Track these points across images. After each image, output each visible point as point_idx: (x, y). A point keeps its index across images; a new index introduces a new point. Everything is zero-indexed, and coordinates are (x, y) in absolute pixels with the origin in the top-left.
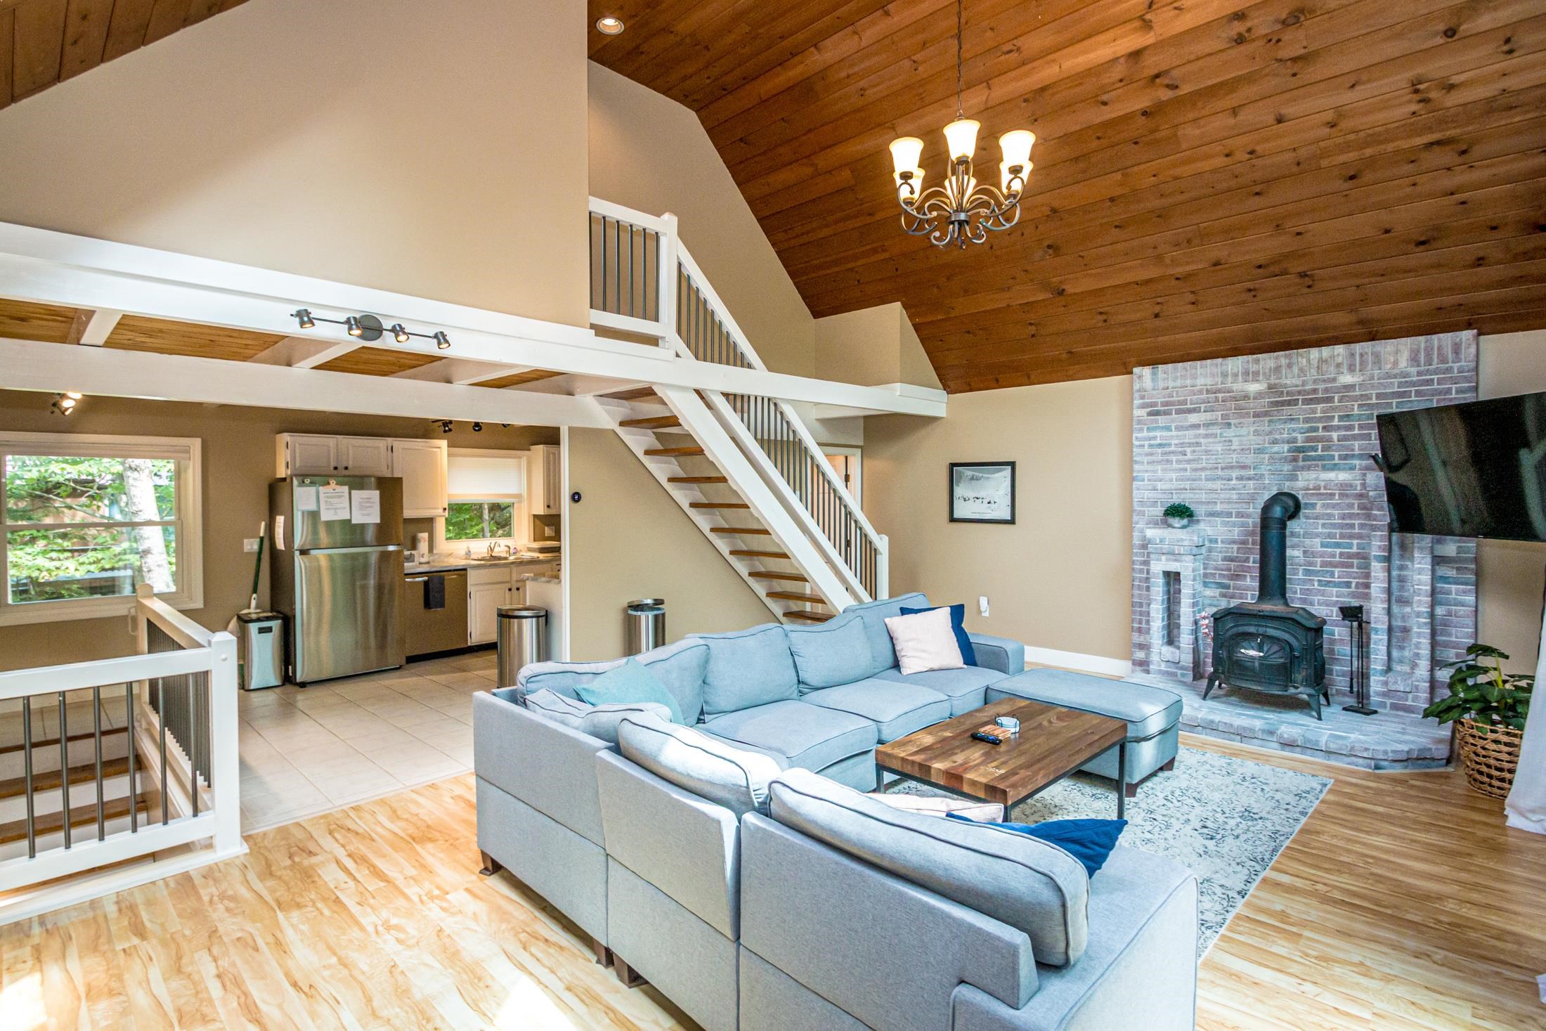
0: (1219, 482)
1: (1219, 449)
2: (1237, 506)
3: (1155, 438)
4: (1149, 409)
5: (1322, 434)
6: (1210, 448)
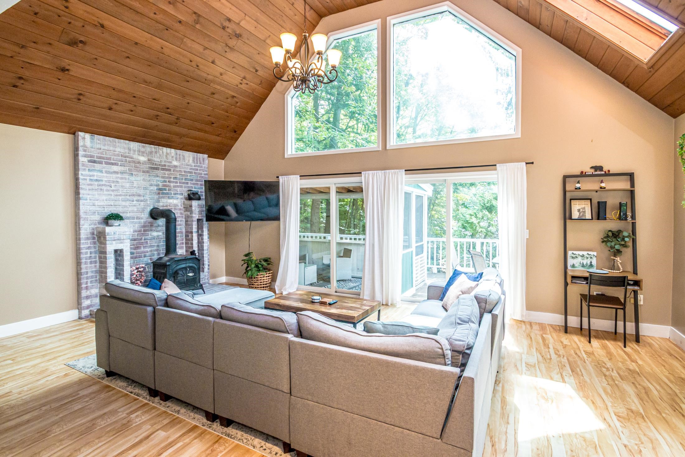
0: (128, 202)
1: (128, 186)
2: (137, 214)
3: (93, 176)
4: (89, 159)
5: (168, 184)
6: (123, 185)
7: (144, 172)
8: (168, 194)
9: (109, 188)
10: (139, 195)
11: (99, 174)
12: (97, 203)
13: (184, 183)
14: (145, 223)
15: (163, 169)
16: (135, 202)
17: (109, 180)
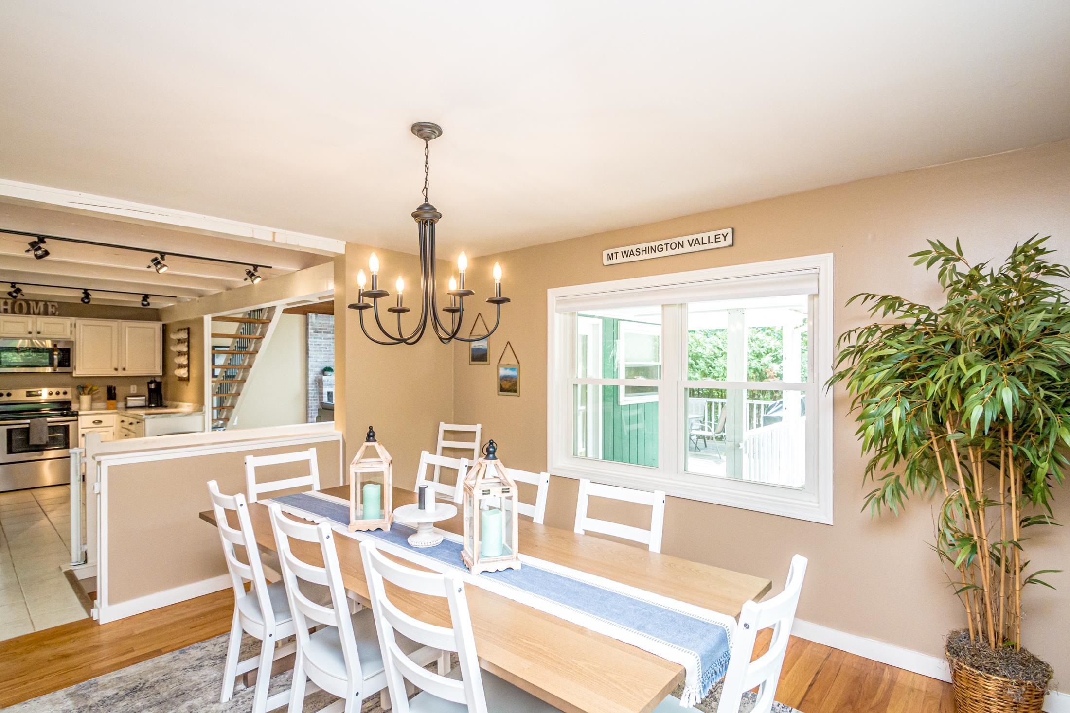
3: (316, 342)
4: (314, 330)
9: (325, 349)
11: (320, 340)
12: (318, 360)
17: (325, 344)
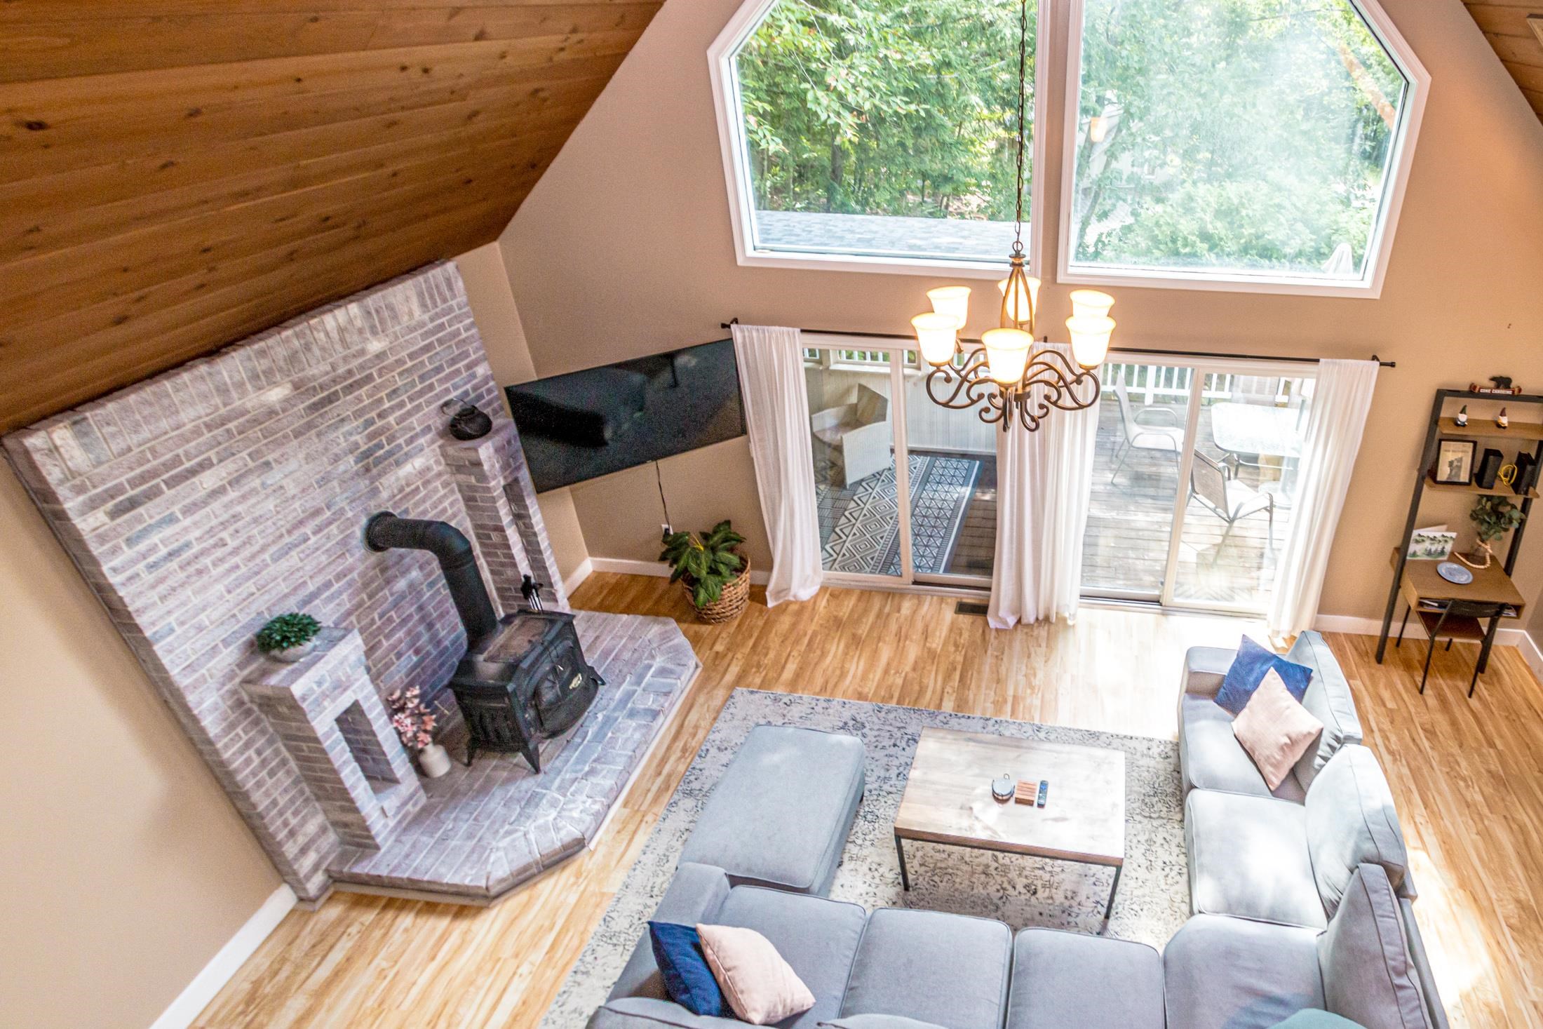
0: (294, 553)
1: (272, 507)
2: (333, 567)
4: (110, 505)
5: (379, 423)
6: (257, 514)
7: (298, 434)
8: (390, 453)
10: (317, 512)
13: (421, 393)
14: (362, 575)
15: (350, 389)
16: (313, 539)
17: (207, 528)
